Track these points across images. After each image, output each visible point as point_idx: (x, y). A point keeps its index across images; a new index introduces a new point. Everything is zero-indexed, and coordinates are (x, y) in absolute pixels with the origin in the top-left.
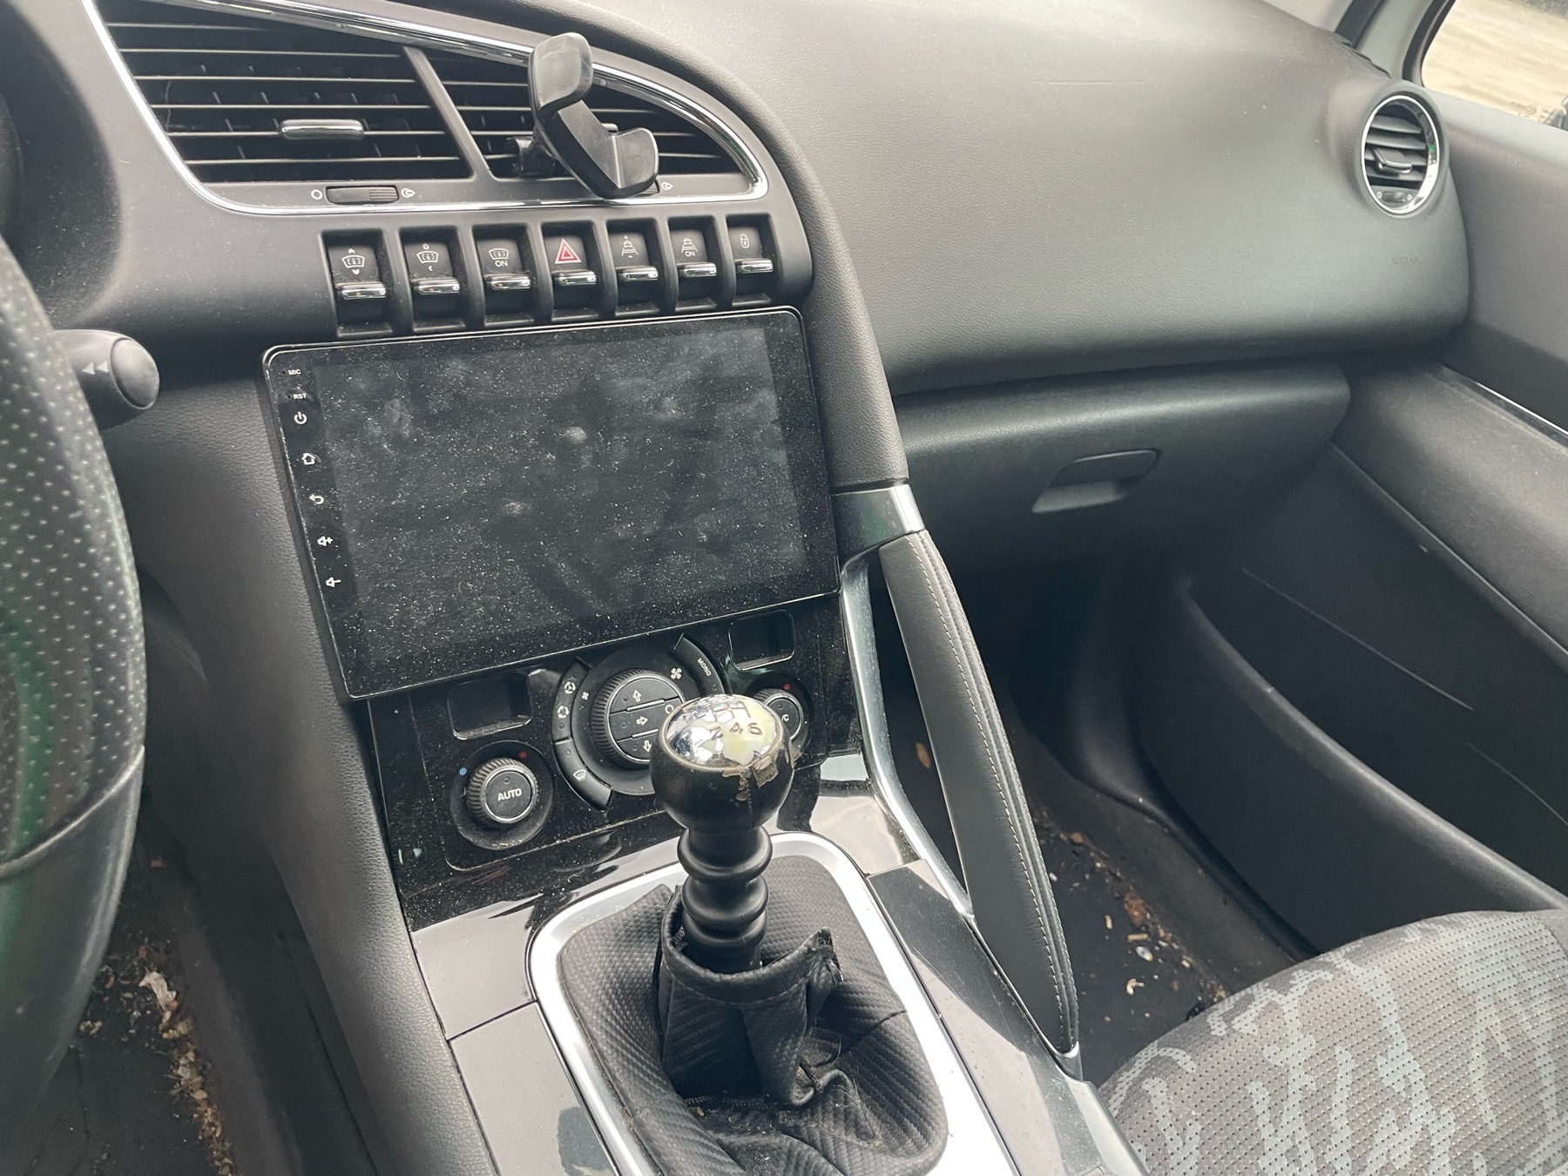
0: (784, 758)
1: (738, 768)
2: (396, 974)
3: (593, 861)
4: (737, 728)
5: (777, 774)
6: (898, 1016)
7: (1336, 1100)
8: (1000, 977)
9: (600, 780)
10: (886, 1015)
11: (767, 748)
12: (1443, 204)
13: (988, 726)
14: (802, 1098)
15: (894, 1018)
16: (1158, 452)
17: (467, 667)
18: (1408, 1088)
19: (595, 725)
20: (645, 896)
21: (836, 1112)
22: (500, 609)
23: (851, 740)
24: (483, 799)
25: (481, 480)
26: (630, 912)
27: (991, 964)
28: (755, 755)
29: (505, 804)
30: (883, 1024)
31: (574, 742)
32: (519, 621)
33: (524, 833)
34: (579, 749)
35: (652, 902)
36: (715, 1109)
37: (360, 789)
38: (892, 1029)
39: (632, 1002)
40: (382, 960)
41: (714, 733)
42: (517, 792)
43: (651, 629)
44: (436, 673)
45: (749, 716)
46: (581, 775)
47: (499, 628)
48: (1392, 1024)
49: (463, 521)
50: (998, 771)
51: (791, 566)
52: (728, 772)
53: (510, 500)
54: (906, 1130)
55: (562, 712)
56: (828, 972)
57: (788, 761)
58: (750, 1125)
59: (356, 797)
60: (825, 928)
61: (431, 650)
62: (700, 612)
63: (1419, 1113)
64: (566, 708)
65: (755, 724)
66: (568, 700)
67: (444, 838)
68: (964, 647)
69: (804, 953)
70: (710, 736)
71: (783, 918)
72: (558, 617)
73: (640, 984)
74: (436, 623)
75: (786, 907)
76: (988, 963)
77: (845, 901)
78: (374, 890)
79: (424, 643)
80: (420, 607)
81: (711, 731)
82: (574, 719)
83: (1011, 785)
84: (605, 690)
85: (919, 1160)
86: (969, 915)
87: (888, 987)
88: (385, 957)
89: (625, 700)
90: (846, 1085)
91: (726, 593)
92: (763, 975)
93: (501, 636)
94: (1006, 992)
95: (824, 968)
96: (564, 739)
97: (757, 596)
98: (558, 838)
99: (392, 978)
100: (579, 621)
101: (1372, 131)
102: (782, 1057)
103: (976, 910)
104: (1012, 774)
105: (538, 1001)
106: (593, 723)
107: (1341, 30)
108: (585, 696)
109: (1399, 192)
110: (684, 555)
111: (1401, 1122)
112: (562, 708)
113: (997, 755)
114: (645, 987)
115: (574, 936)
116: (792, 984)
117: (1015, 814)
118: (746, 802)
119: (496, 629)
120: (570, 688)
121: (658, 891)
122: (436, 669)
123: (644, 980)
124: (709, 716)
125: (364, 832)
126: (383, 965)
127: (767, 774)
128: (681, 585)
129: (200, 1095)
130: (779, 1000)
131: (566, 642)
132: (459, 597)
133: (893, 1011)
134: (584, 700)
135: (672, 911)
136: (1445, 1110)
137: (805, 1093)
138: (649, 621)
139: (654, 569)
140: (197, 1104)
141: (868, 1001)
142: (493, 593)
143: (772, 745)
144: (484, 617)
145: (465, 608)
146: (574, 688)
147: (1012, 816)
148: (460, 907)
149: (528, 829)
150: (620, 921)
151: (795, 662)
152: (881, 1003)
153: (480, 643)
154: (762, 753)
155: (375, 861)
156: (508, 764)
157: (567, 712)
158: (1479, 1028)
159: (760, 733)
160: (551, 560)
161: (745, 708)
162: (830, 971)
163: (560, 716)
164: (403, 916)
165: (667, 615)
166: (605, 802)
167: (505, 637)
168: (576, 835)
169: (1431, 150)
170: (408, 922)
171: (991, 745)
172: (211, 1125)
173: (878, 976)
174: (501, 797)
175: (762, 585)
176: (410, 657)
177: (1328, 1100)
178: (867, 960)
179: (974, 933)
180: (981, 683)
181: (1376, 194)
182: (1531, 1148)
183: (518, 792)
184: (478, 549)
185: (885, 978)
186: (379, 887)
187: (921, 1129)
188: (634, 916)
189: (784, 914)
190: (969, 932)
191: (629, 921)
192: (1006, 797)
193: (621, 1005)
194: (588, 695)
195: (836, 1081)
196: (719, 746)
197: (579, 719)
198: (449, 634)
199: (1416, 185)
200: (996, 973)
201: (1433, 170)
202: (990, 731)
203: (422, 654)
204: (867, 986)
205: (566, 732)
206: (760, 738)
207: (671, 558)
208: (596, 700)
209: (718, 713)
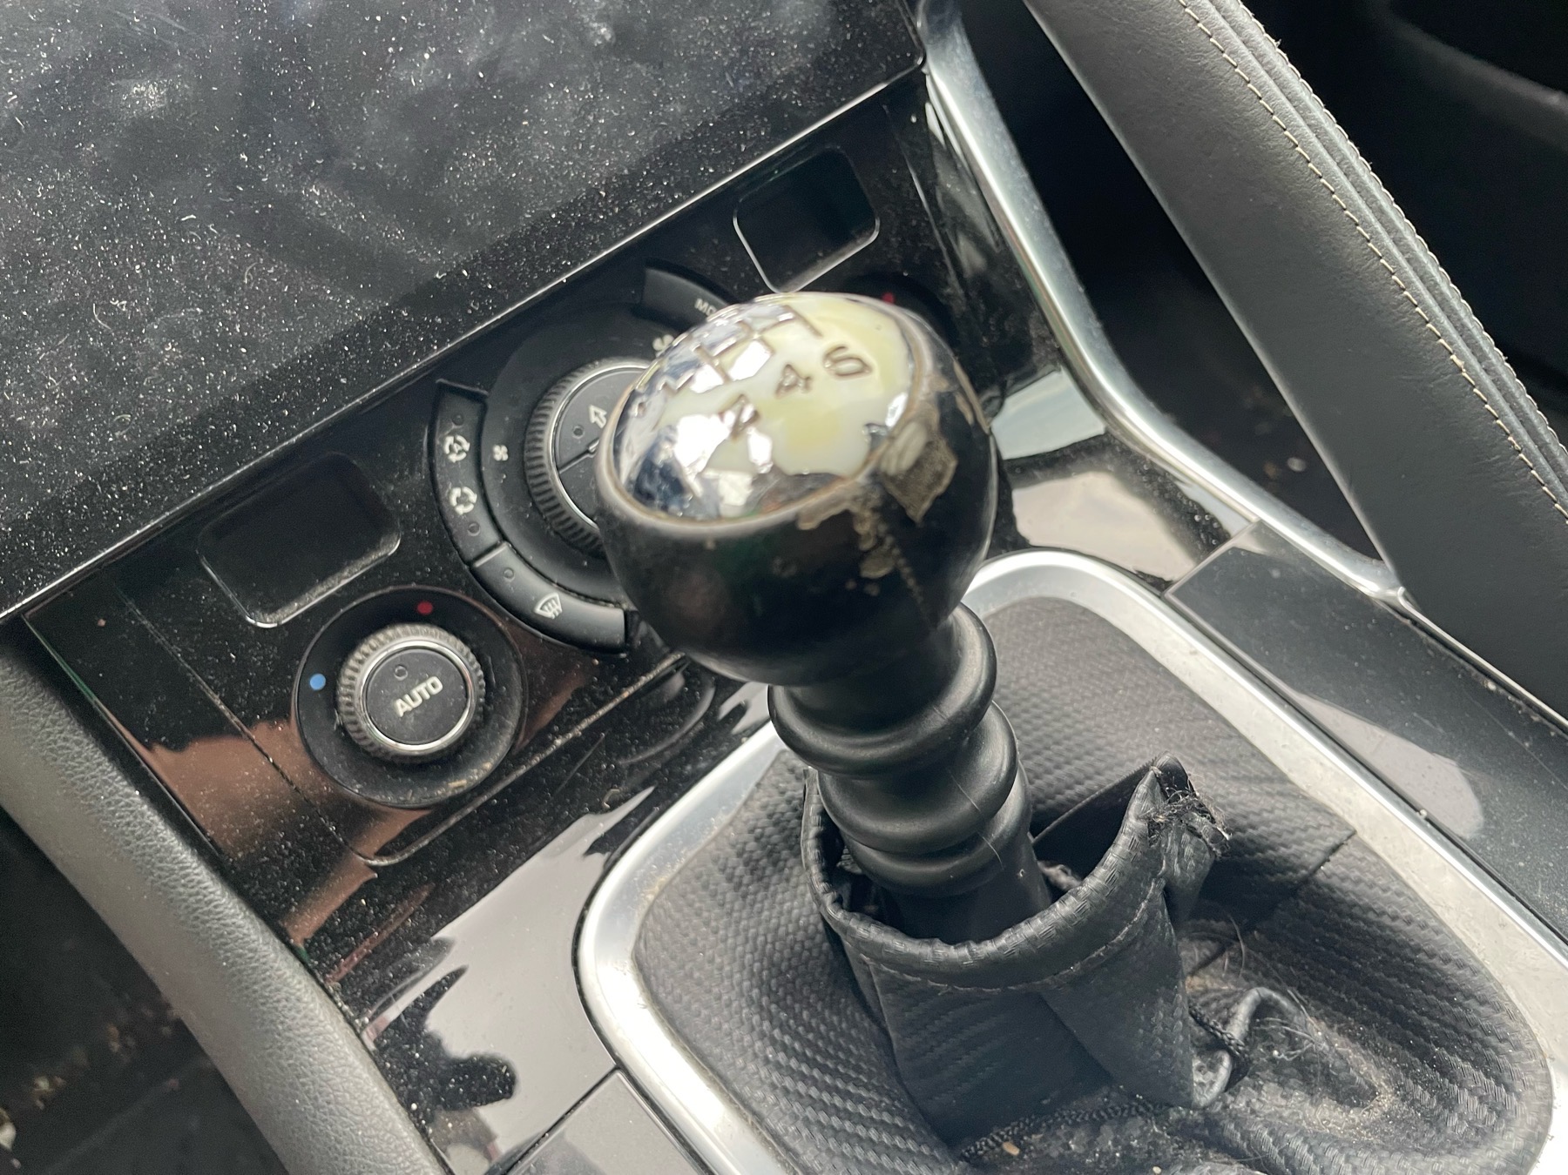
0: (958, 415)
1: (837, 490)
2: (337, 1103)
3: (638, 752)
4: (791, 378)
5: (953, 464)
6: (1345, 849)
8: (1502, 691)
9: (595, 600)
10: (1320, 855)
11: (899, 403)
13: (1356, 196)
14: (1212, 1083)
15: (1338, 855)
17: (195, 480)
19: (543, 502)
20: (758, 785)
21: (1277, 1067)
22: (213, 333)
23: (1039, 353)
24: (367, 725)
25: (40, 58)
26: (740, 825)
27: (1475, 672)
28: (874, 437)
29: (416, 717)
30: (1319, 876)
31: (513, 548)
32: (268, 345)
33: (490, 748)
34: (530, 558)
35: (774, 792)
36: (1036, 1131)
37: (111, 794)
38: (1343, 880)
39: (805, 991)
40: (303, 1084)
41: (730, 417)
42: (432, 686)
43: (567, 269)
44: (130, 519)
45: (817, 333)
46: (551, 604)
47: (230, 374)
49: (37, 165)
50: (1409, 284)
51: (810, 38)
52: (811, 515)
53: (123, 83)
54: (1445, 1070)
55: (462, 500)
56: (1195, 839)
57: (969, 418)
58: (1116, 1142)
59: (114, 812)
60: (1164, 760)
61: (97, 474)
62: (657, 198)
64: (467, 490)
65: (841, 348)
66: (468, 473)
67: (331, 819)
68: (1244, 43)
69: (1142, 837)
70: (722, 430)
71: (1036, 729)
72: (353, 309)
73: (810, 950)
74: (79, 412)
75: (1035, 706)
76: (1469, 672)
77: (1143, 653)
78: (233, 964)
79: (74, 462)
80: (29, 393)
81: (721, 414)
82: (496, 506)
83: (1443, 303)
84: (533, 429)
85: (1511, 1140)
86: (1391, 593)
87: (1297, 795)
88: (306, 1076)
89: (578, 432)
90: (1281, 1012)
91: (696, 140)
92: (1068, 919)
93: (243, 391)
94: (1527, 715)
95: (1186, 837)
96: (489, 550)
97: (764, 125)
98: (556, 735)
99: (331, 1113)
100: (405, 301)
102: (1153, 1040)
103: (1407, 576)
104: (1438, 279)
105: (620, 1066)
106: (538, 499)
108: (500, 453)
110: (573, 84)
112: (456, 492)
113: (1395, 251)
114: (821, 952)
115: (650, 911)
116: (1136, 906)
117: (1473, 361)
118: (894, 576)
119: (228, 381)
120: (457, 448)
121: (779, 766)
122: (127, 509)
123: (812, 939)
124: (706, 378)
125: (161, 869)
126: (307, 1092)
127: (927, 477)
128: (594, 152)
130: (1117, 949)
131: (393, 355)
132: (106, 337)
133: (1331, 842)
134: (502, 462)
135: (813, 831)
137: (1213, 1067)
138: (555, 252)
139: (523, 136)
141: (1273, 838)
142: (183, 302)
143: (911, 392)
144: (186, 364)
145: (132, 357)
146: (467, 446)
147: (1468, 367)
148: (418, 928)
149: (495, 737)
150: (729, 850)
151: (887, 241)
152: (1299, 834)
153: (201, 420)
154: (891, 422)
155: (210, 912)
156: (391, 640)
157: (473, 497)
159: (864, 368)
160: (282, 188)
161: (799, 317)
162: (1200, 836)
163: (461, 510)
164: (318, 982)
165: (590, 227)
166: (619, 638)
167: (252, 389)
168: (589, 715)
170: (331, 990)
171: (1374, 233)
173: (1270, 780)
174: (402, 707)
175: (763, 97)
176: (55, 502)
178: (1234, 755)
179: (1415, 622)
180: (1307, 108)
183: (434, 685)
184: (102, 216)
185: (1283, 779)
186: (240, 956)
187: (1483, 1062)
188: (752, 831)
189: (1035, 721)
190: (1406, 627)
191: (745, 843)
192: (1444, 330)
193: (786, 1009)
194: (504, 449)
195: (1262, 1010)
196: (760, 449)
197: (508, 500)
198: (123, 425)
200: (1492, 686)
202: (1360, 202)
203: (79, 487)
204: (1255, 808)
205: (490, 536)
206: (868, 388)
207: (549, 101)
208: (526, 454)
209: (727, 358)
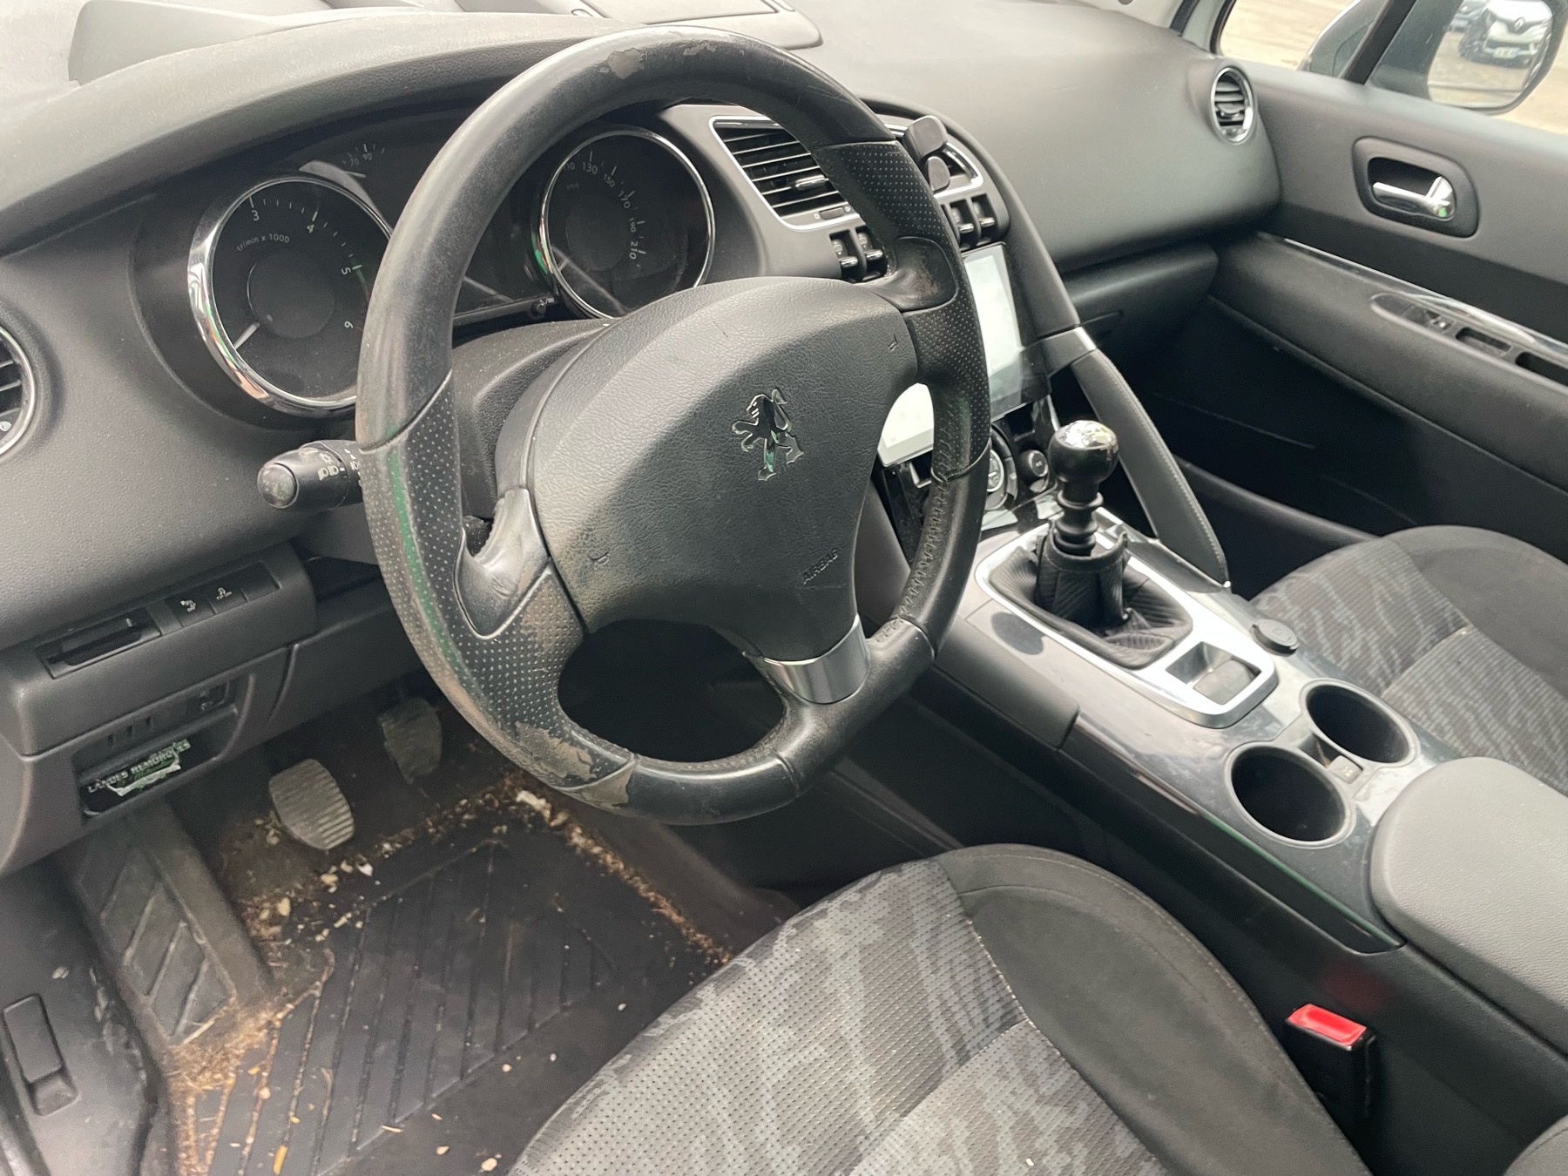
7: (1318, 631)
12: (1258, 134)
16: (1121, 312)
18: (1350, 622)
48: (1333, 595)
63: (1358, 632)
101: (1217, 93)
107: (1172, 26)
109: (1234, 129)
111: (1352, 638)
129: (596, 850)
136: (1371, 630)
140: (597, 856)
158: (1375, 591)
169: (1246, 101)
172: (613, 863)
177: (1314, 632)
181: (1223, 131)
182: (1416, 643)
199: (1240, 123)
201: (1249, 112)
